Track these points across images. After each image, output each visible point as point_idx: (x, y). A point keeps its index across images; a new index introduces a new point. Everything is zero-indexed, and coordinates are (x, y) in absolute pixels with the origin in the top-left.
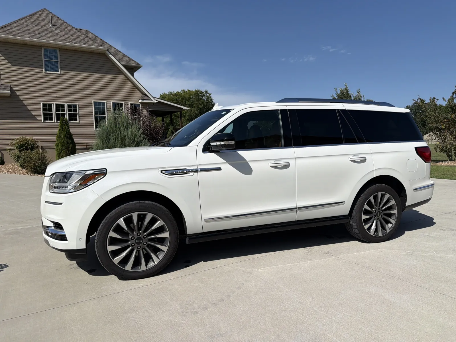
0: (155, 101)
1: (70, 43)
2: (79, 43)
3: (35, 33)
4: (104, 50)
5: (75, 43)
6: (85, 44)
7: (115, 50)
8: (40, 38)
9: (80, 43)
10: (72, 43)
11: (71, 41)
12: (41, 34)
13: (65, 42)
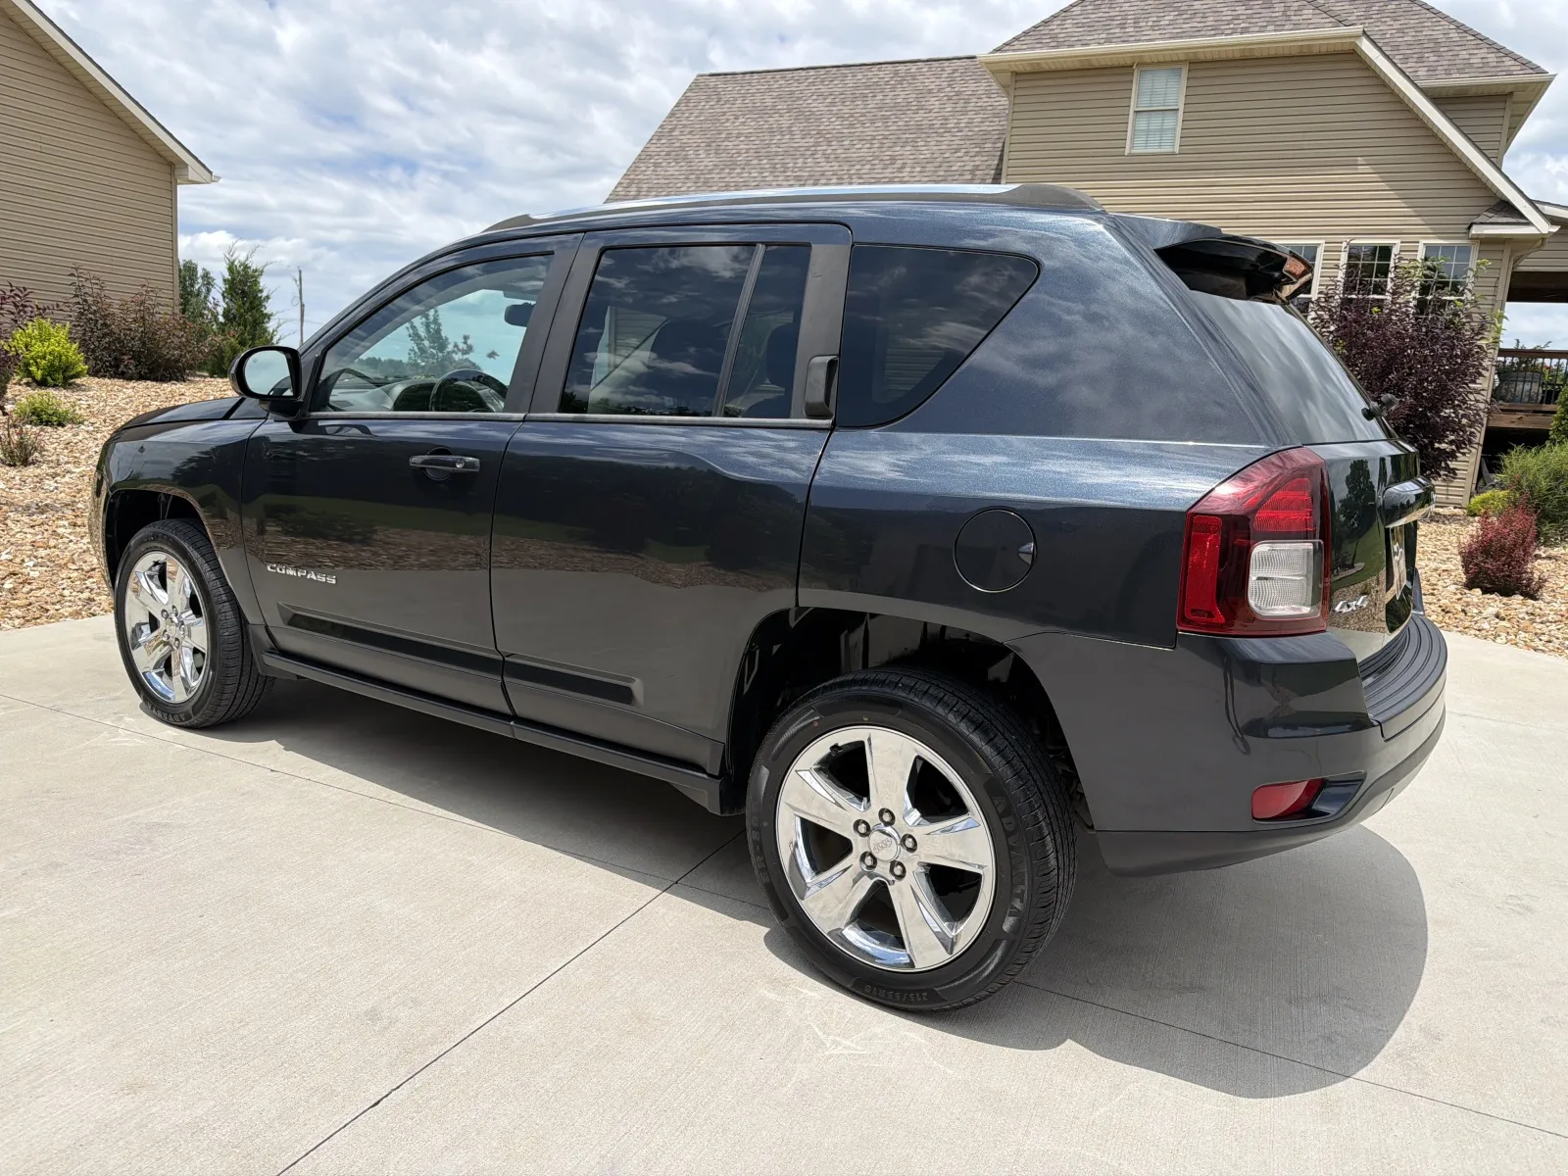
0: (1544, 228)
1: (1227, 35)
2: (1257, 29)
3: (1122, 26)
4: (1351, 37)
5: (1245, 31)
6: (1279, 27)
7: (1452, 27)
8: (1133, 39)
9: (1262, 29)
10: (1231, 34)
11: (1232, 26)
12: (1141, 24)
13: (1209, 36)
